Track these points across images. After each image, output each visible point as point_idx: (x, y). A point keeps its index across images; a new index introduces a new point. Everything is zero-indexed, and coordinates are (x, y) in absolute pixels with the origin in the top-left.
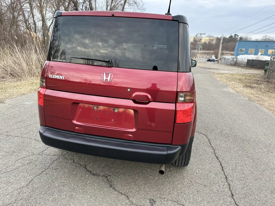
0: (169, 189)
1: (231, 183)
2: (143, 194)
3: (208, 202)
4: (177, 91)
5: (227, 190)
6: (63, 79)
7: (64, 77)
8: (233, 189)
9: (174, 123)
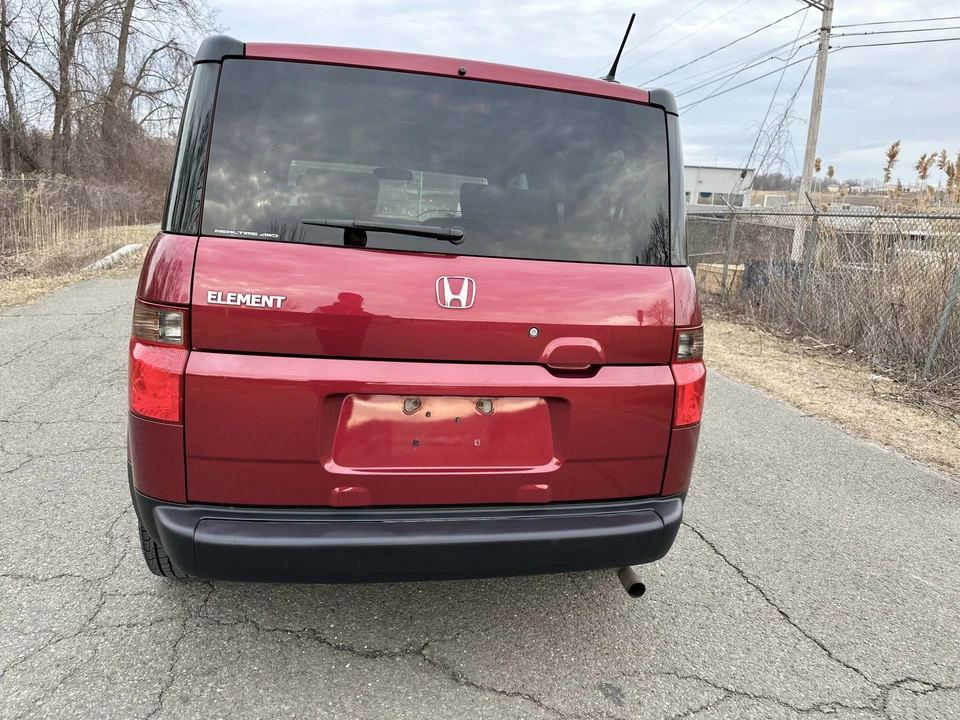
0: (626, 639)
1: (759, 583)
2: (569, 677)
3: (746, 651)
4: (675, 327)
5: (763, 604)
6: (279, 306)
7: (279, 299)
8: (775, 599)
9: (672, 428)
